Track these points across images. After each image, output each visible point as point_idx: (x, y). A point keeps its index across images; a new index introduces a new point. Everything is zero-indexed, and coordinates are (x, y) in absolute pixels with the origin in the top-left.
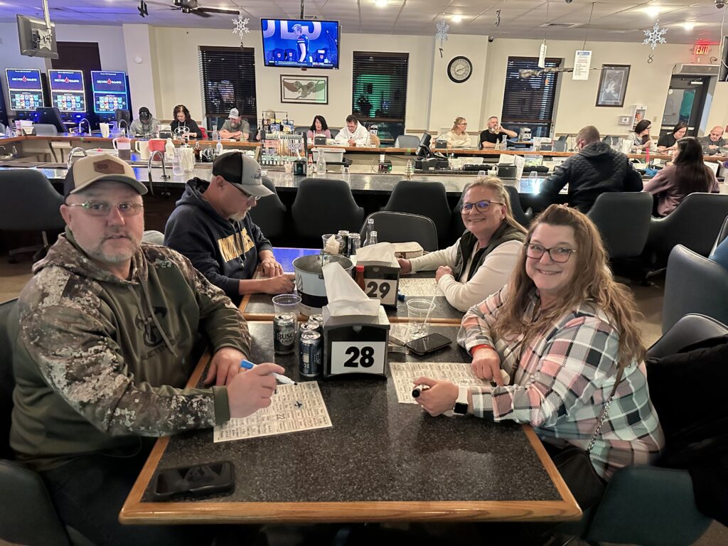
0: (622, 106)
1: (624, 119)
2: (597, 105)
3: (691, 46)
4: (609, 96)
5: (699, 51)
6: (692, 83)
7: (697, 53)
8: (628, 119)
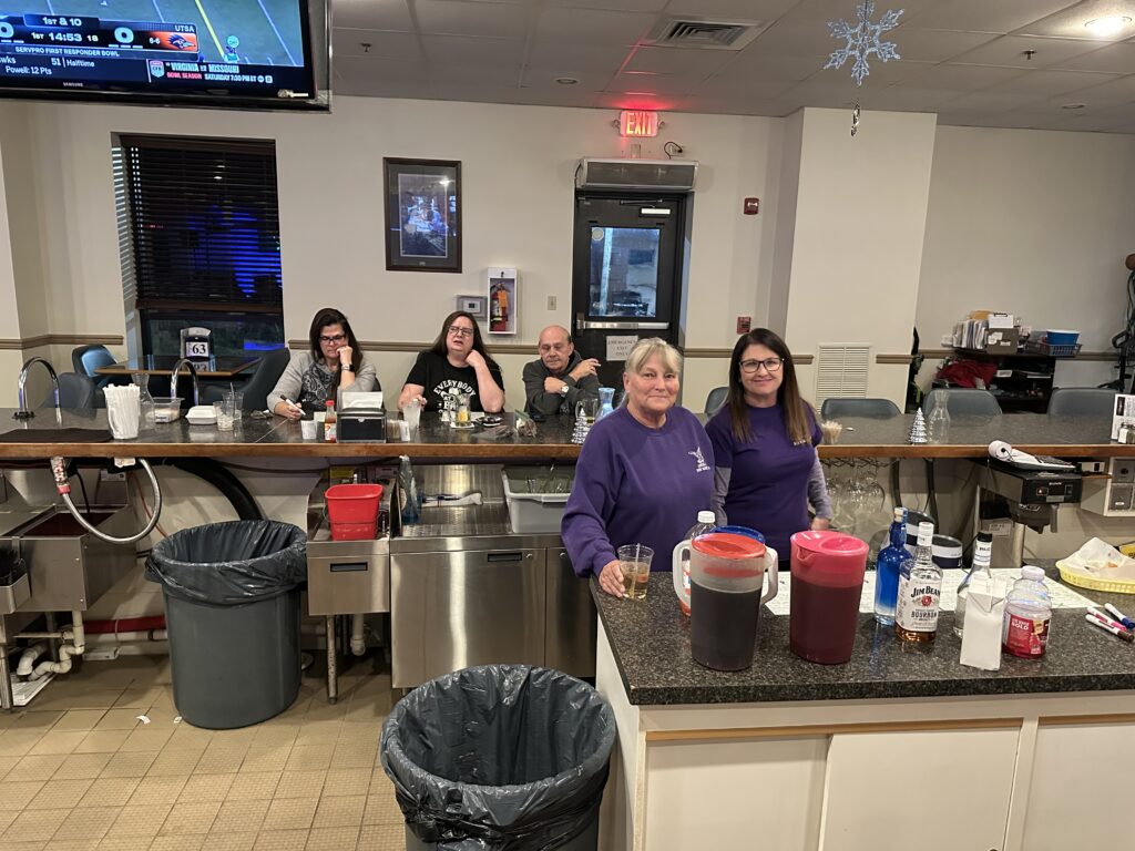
0: (458, 269)
1: (466, 303)
2: (390, 267)
3: (611, 115)
4: (420, 244)
5: (633, 128)
6: (644, 211)
7: (629, 132)
8: (477, 303)
